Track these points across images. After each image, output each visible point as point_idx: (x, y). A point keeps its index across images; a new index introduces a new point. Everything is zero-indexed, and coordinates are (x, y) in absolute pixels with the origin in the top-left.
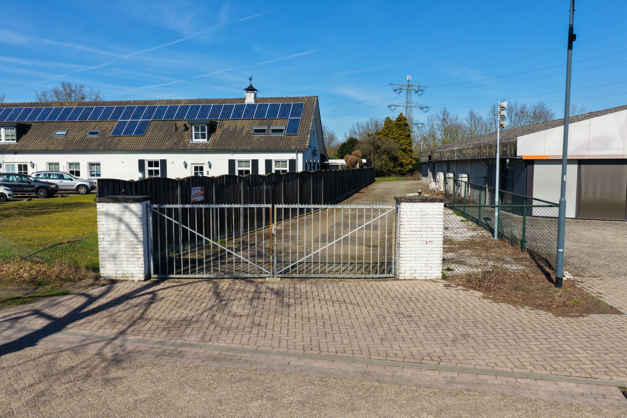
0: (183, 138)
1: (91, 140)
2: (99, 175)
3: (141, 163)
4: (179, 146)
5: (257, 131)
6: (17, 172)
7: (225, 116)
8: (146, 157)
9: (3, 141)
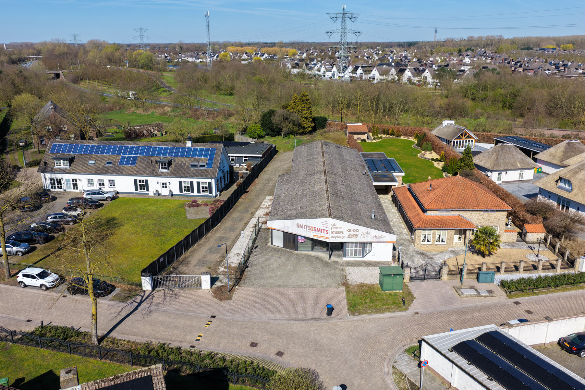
0: (155, 168)
1: (108, 167)
2: (114, 185)
3: (135, 181)
4: (154, 174)
5: (192, 166)
6: (71, 182)
7: (176, 155)
8: (138, 178)
9: (62, 167)
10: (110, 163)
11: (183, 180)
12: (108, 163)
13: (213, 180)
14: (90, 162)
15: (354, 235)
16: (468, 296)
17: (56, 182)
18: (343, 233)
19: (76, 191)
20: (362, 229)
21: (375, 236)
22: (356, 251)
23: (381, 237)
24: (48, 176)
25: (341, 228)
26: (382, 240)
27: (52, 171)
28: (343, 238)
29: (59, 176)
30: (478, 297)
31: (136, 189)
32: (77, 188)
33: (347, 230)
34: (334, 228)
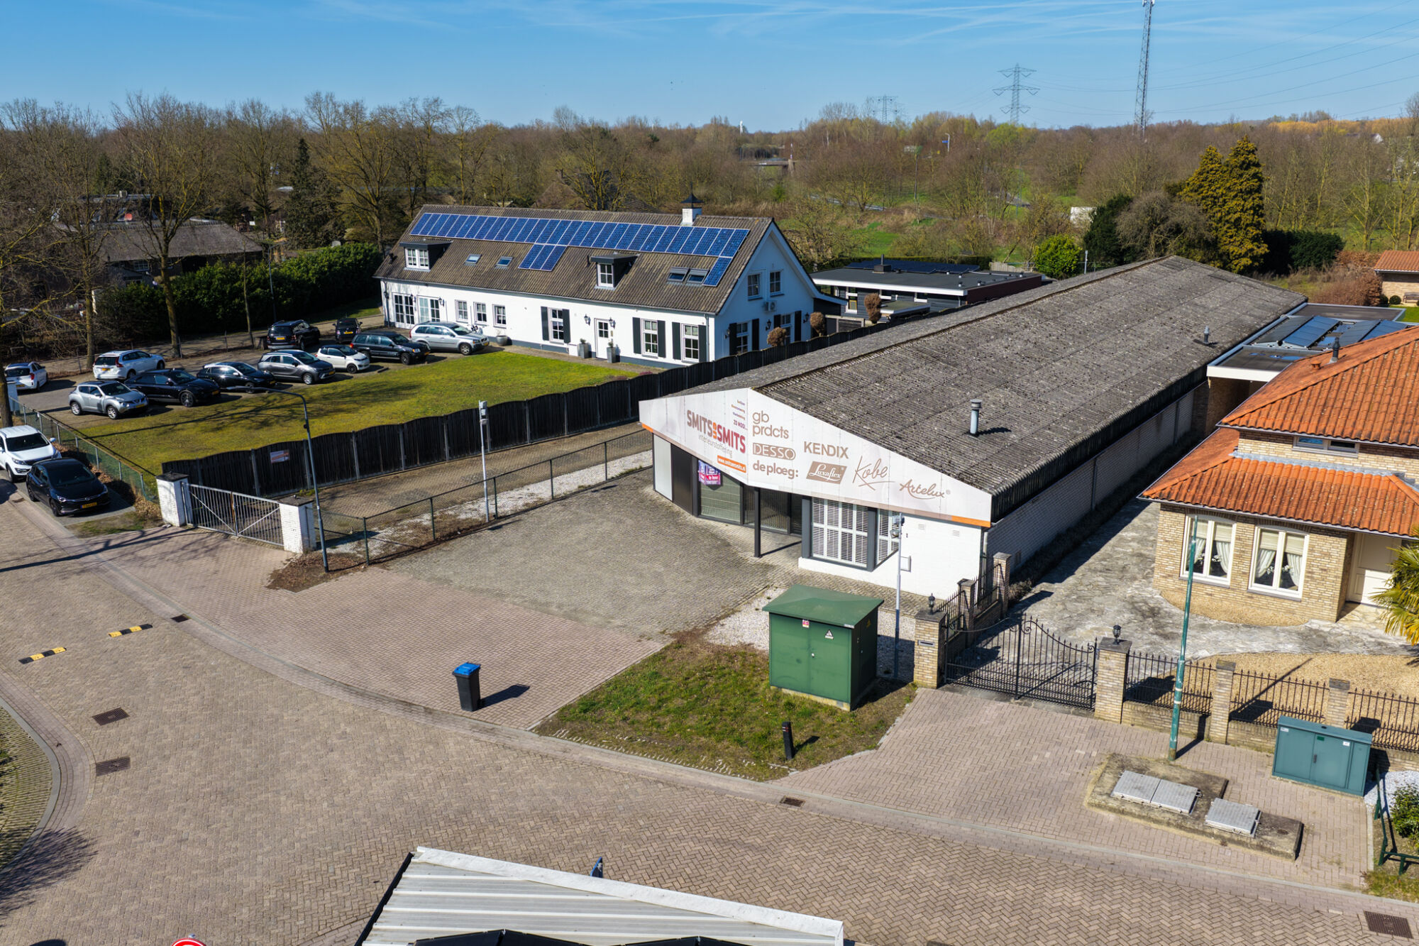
0: (588, 279)
1: (500, 273)
2: (504, 322)
3: (544, 311)
5: (674, 276)
6: (430, 307)
7: (650, 246)
8: (552, 305)
9: (417, 266)
10: (506, 262)
11: (642, 315)
12: (502, 262)
13: (712, 321)
14: (471, 258)
15: (829, 467)
16: (1128, 807)
17: (404, 304)
18: (790, 454)
20: (860, 450)
21: (908, 485)
22: (847, 538)
23: (929, 492)
24: (392, 288)
25: (784, 433)
26: (933, 506)
27: (401, 278)
28: (792, 474)
30: (1180, 827)
31: (546, 337)
33: (807, 447)
34: (762, 430)
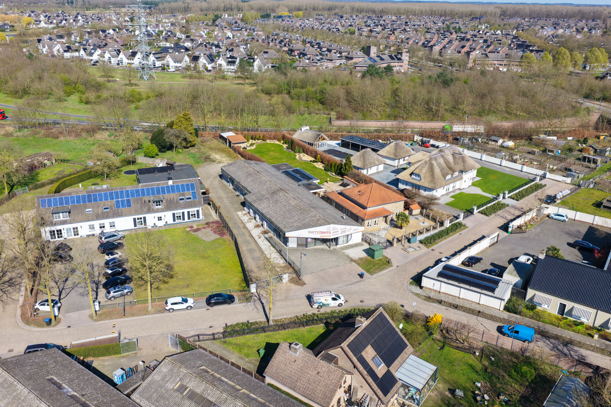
0: (150, 207)
1: (107, 212)
2: (114, 226)
3: (134, 219)
4: (150, 211)
5: (180, 199)
6: (72, 230)
7: (164, 192)
8: (137, 217)
9: (62, 218)
10: (108, 208)
11: (175, 212)
12: (105, 209)
13: (200, 208)
14: (87, 210)
15: (343, 231)
17: (56, 232)
18: (338, 232)
19: (77, 237)
21: (354, 230)
22: (343, 240)
23: (357, 229)
24: (48, 229)
25: (337, 229)
26: (358, 231)
27: (52, 224)
28: (338, 235)
29: (59, 227)
31: (135, 225)
32: (78, 234)
33: (340, 230)
34: (334, 230)
